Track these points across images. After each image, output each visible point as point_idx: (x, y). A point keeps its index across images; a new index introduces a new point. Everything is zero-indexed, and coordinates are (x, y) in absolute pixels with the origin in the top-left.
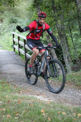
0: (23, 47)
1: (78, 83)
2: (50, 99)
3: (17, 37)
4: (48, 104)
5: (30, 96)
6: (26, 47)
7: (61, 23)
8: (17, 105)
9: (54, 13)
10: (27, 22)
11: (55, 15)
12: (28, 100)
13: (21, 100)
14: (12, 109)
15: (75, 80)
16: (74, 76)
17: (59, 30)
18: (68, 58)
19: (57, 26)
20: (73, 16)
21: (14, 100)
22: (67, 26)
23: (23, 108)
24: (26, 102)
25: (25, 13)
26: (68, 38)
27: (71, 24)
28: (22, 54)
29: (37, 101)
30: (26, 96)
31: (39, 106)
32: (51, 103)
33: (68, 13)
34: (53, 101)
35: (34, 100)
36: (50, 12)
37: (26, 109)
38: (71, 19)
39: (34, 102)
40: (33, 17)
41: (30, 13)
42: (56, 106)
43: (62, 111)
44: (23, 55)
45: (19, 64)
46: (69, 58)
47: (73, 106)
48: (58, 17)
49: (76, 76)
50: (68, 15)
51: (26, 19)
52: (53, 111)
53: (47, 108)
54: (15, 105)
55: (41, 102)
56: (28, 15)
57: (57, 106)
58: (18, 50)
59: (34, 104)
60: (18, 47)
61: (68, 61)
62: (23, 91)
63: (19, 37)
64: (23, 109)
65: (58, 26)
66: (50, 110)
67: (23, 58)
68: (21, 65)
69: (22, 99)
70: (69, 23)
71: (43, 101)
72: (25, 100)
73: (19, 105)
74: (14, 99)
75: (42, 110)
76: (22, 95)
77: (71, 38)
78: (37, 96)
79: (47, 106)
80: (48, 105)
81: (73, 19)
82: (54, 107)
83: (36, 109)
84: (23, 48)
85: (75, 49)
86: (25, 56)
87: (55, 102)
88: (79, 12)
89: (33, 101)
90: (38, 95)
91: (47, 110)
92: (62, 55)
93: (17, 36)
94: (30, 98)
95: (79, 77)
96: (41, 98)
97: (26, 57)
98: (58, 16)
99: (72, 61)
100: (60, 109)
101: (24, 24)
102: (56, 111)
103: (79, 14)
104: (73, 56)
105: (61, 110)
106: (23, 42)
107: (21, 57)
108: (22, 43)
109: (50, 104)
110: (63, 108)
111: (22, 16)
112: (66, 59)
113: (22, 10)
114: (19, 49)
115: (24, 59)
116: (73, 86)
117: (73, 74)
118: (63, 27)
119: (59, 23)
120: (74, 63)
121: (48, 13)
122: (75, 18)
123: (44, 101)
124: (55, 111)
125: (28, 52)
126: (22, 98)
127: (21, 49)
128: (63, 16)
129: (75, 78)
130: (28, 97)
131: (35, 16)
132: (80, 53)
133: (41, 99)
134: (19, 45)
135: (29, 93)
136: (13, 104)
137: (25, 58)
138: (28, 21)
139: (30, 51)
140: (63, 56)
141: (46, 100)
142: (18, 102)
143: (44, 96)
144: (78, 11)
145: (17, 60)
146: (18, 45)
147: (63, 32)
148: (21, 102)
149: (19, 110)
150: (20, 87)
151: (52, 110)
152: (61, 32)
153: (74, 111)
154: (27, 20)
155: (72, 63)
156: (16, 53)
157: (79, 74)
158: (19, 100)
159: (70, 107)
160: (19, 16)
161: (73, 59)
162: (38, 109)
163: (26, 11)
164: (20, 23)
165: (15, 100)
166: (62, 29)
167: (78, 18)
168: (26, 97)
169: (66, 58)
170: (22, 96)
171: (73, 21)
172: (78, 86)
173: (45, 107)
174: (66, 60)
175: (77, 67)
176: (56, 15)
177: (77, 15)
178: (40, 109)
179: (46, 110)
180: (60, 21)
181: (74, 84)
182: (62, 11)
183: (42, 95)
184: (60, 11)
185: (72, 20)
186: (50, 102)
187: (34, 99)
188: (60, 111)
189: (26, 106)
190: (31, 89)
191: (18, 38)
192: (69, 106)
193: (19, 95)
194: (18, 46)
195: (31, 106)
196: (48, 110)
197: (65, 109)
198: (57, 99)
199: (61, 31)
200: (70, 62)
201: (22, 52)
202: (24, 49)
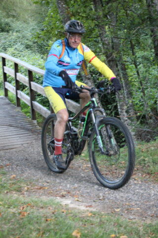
0: (26, 87)
1: (152, 167)
2: (90, 206)
3: (13, 64)
4: (88, 218)
5: (45, 198)
6: (33, 88)
7: (112, 32)
8: (18, 220)
9: (96, 11)
10: (33, 29)
11: (97, 14)
12: (42, 208)
13: (25, 209)
14: (6, 231)
15: (146, 162)
16: (142, 152)
17: (107, 48)
18: (127, 112)
19: (102, 40)
20: (139, 16)
21: (9, 210)
22: (126, 39)
23: (33, 228)
24: (38, 214)
25: (28, 10)
26: (126, 67)
27: (134, 34)
28: (24, 102)
29: (63, 210)
30: (36, 200)
31: (67, 221)
32: (94, 214)
33: (126, 10)
34: (98, 211)
35: (55, 208)
36: (86, 7)
37: (39, 230)
38: (134, 24)
39: (55, 213)
40: (47, 19)
41: (41, 9)
42: (105, 221)
43: (119, 233)
44: (25, 106)
45: (17, 127)
46: (130, 111)
47: (143, 221)
48: (105, 19)
49: (148, 151)
50: (126, 13)
51: (31, 24)
52: (100, 232)
53: (86, 226)
54: (13, 220)
55: (71, 213)
56: (37, 13)
57: (107, 221)
58: (15, 93)
59: (56, 217)
60: (15, 88)
61: (129, 118)
62: (28, 188)
63: (16, 65)
64: (31, 229)
65: (106, 38)
66: (93, 232)
67: (26, 113)
68: (23, 129)
69: (27, 206)
70: (130, 33)
71: (76, 211)
72: (35, 208)
73: (21, 221)
74: (9, 208)
75: (76, 231)
76: (26, 196)
77: (134, 66)
78: (62, 200)
79: (85, 221)
80: (88, 220)
81: (139, 23)
82: (101, 224)
83: (61, 230)
84: (26, 89)
85: (143, 92)
86: (30, 107)
87: (103, 213)
88: (153, 6)
89: (53, 211)
90: (63, 196)
91: (86, 232)
92: (115, 104)
93: (12, 62)
94: (46, 203)
95: (155, 154)
96: (71, 203)
97: (33, 110)
98: (105, 16)
99: (138, 118)
100: (114, 229)
101: (27, 35)
102: (106, 234)
103: (152, 13)
104: (138, 106)
105: (117, 231)
106: (26, 75)
107: (22, 109)
108: (23, 78)
109: (91, 216)
110: (121, 226)
111: (21, 15)
112: (125, 113)
113: (22, 3)
114: (18, 91)
115: (29, 114)
116: (142, 175)
117: (139, 148)
118: (115, 40)
119: (108, 33)
120: (141, 123)
121: (82, 10)
122: (142, 20)
123: (79, 209)
124: (103, 234)
125: (38, 99)
126: (28, 204)
127: (22, 90)
128: (117, 17)
129: (144, 157)
130: (41, 201)
131: (52, 17)
132: (155, 99)
133: (71, 206)
134: (17, 82)
135: (42, 191)
136: (9, 218)
137: (31, 111)
138: (36, 27)
139: (42, 97)
140: (116, 107)
141: (82, 208)
142: (20, 213)
143: (76, 199)
144: (149, 6)
145: (13, 116)
146: (14, 82)
147: (116, 52)
148: (26, 214)
149: (21, 232)
150: (22, 178)
151: (97, 230)
152: (111, 54)
153: (147, 233)
154: (33, 24)
155: (138, 123)
156: (11, 101)
157: (154, 146)
158: (21, 208)
159: (135, 223)
160: (14, 16)
161: (138, 114)
162: (67, 230)
163: (31, 5)
164: (17, 32)
165: (12, 210)
166: (114, 47)
167: (150, 20)
168: (35, 202)
169: (124, 111)
170: (27, 200)
171: (139, 27)
172: (152, 174)
173: (81, 223)
174: (124, 115)
175: (148, 132)
176: (101, 13)
177: (147, 15)
178: (71, 228)
179: (83, 232)
180: (109, 28)
181: (142, 171)
182: (114, 4)
183: (73, 196)
184: (110, 4)
185: (137, 26)
186: (91, 212)
187: (54, 206)
188: (115, 232)
189: (37, 223)
190: (48, 183)
191: (13, 67)
192: (134, 221)
193: (21, 196)
194: (15, 85)
195: (50, 223)
196: (88, 232)
197: (125, 228)
198: (106, 206)
199: (111, 50)
200: (132, 121)
201: (24, 98)
202: (28, 91)
